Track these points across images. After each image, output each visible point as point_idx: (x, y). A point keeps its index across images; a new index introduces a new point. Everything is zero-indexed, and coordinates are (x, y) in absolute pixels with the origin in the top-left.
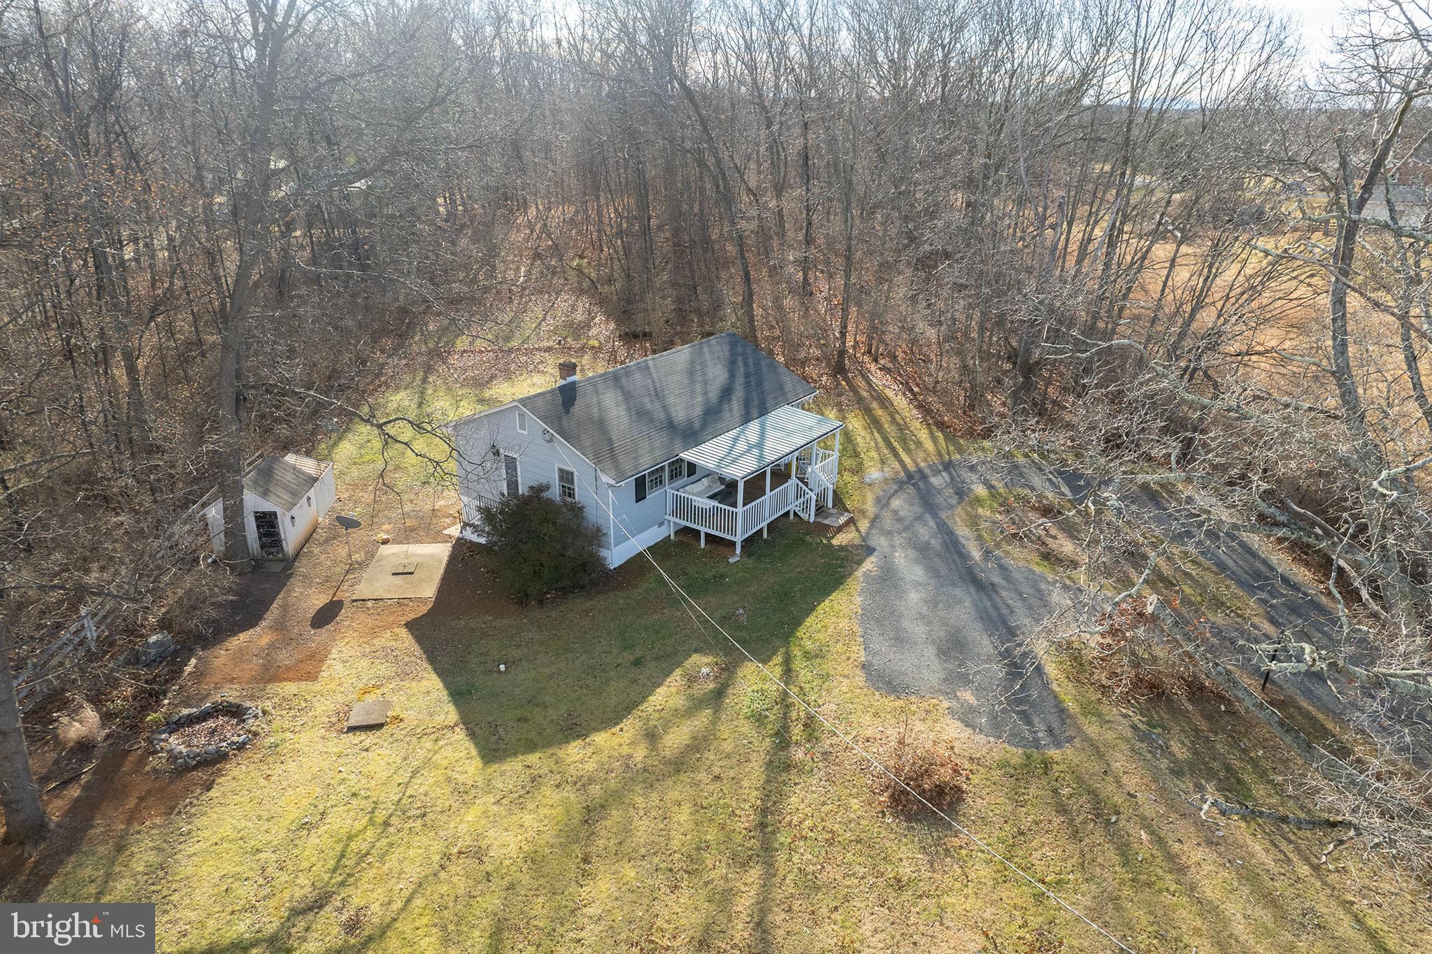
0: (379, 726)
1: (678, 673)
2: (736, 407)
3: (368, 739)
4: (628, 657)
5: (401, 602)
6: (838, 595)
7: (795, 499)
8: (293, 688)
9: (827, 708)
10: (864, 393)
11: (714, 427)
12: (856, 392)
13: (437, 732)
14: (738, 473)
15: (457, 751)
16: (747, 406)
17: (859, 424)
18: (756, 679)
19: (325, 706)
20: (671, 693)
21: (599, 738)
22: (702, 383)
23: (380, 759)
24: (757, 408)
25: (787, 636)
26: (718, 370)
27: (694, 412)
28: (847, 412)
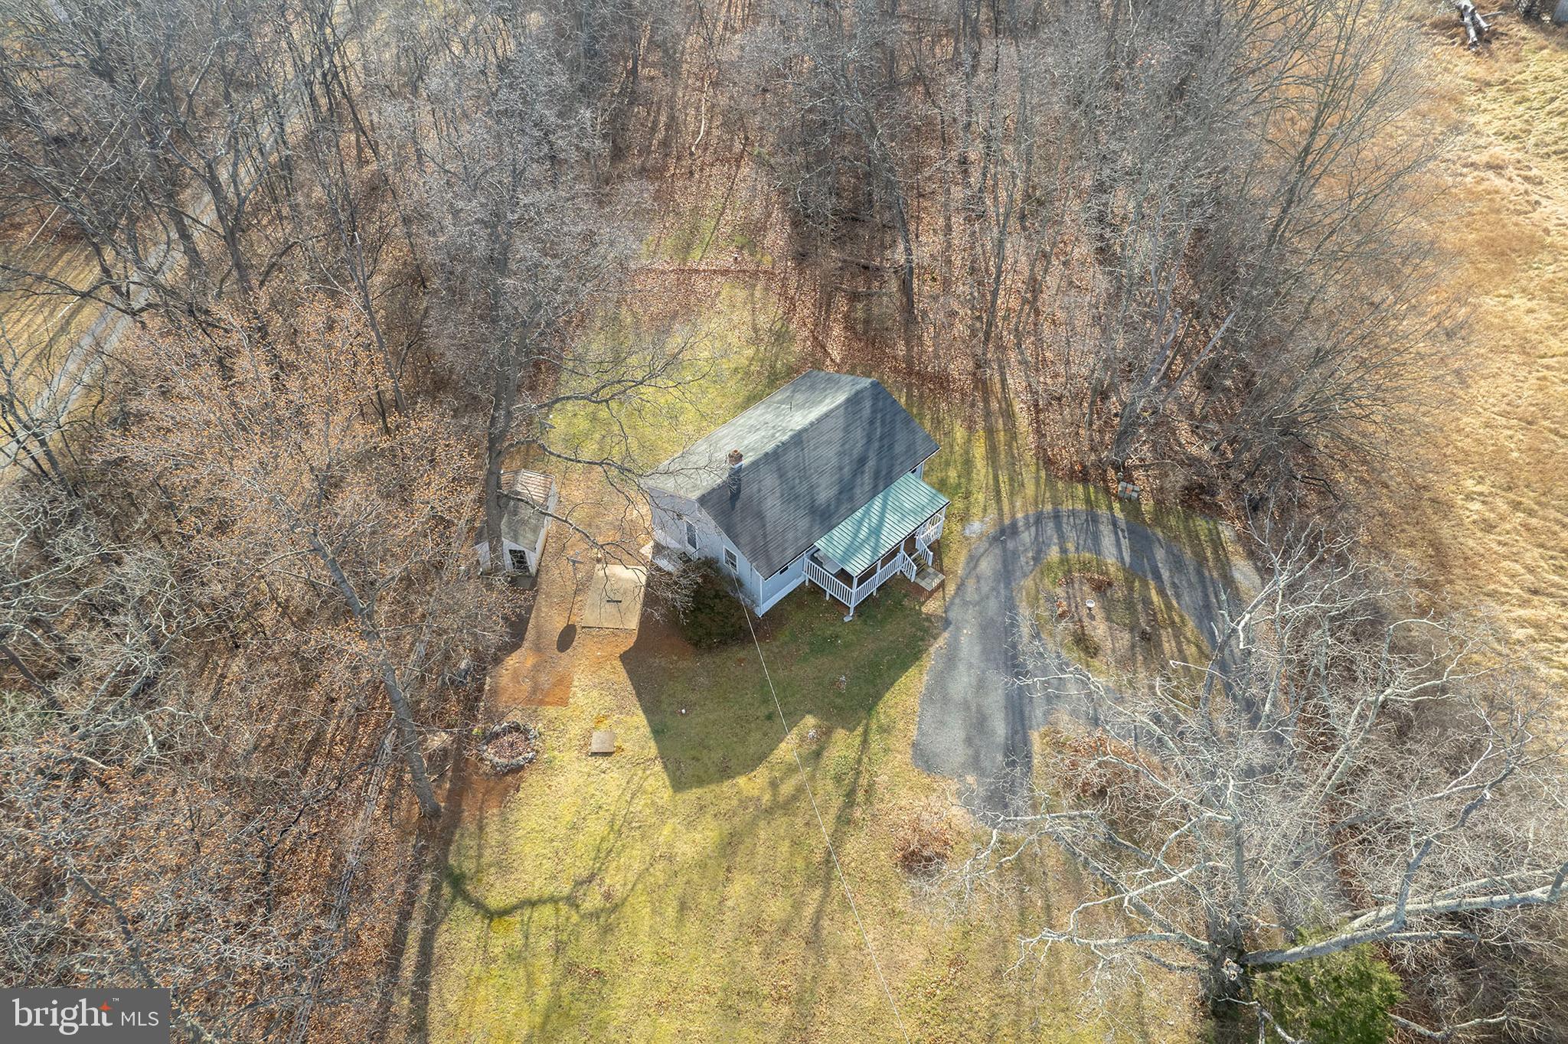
0: (610, 754)
1: (795, 730)
3: (603, 763)
4: (763, 711)
5: (615, 632)
6: (912, 671)
7: (902, 564)
8: (551, 711)
9: (882, 779)
10: (995, 405)
11: (843, 510)
12: (986, 401)
13: (645, 763)
14: (856, 568)
15: (657, 780)
16: (876, 475)
17: (979, 451)
18: (843, 745)
19: (575, 730)
20: (788, 749)
21: (741, 781)
22: (841, 454)
23: (613, 781)
24: (884, 479)
25: (870, 709)
26: (859, 434)
27: (833, 492)
28: (971, 431)
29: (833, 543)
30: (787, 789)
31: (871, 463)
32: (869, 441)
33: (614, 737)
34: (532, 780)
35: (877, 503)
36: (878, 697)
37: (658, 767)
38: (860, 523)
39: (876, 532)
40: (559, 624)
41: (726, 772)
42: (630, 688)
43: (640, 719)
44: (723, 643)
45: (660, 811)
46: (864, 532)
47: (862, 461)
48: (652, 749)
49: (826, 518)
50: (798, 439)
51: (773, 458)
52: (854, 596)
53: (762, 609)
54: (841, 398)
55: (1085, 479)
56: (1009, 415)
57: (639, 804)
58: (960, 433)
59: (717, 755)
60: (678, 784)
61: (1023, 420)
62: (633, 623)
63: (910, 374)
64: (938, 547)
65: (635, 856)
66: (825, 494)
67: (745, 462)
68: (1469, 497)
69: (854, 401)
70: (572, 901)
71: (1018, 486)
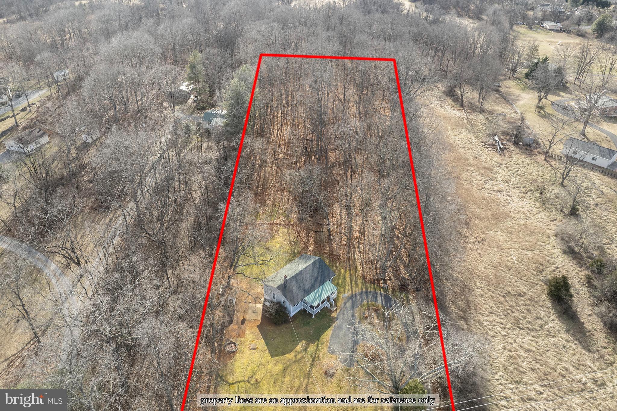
0: (255, 349)
1: (300, 344)
2: (318, 282)
3: (254, 351)
4: (292, 340)
5: (255, 320)
6: (329, 330)
7: (326, 304)
8: (241, 339)
9: (321, 355)
10: (351, 263)
11: (312, 290)
12: (349, 262)
13: (264, 351)
14: (315, 305)
15: (267, 354)
16: (320, 281)
17: (347, 275)
18: (312, 348)
19: (246, 344)
20: (299, 348)
21: (287, 355)
22: (312, 276)
23: (256, 355)
24: (322, 283)
25: (318, 339)
26: (316, 271)
27: (310, 285)
28: (346, 270)
29: (309, 298)
30: (299, 357)
31: (319, 279)
32: (319, 273)
33: (256, 345)
34: (238, 355)
35: (320, 288)
36: (320, 336)
37: (267, 352)
38: (316, 293)
39: (320, 296)
40: (241, 318)
41: (283, 353)
42: (260, 334)
43: (262, 341)
44: (282, 324)
45: (268, 362)
46: (317, 296)
47: (317, 278)
48: (266, 348)
49: (308, 292)
50: (301, 273)
51: (295, 277)
52: (314, 312)
53: (292, 315)
54: (311, 262)
55: (374, 283)
56: (356, 266)
57: (263, 360)
58: (343, 271)
59: (281, 350)
60: (272, 356)
61: (359, 267)
62: (260, 318)
63: (330, 254)
64: (335, 300)
65: (263, 371)
66: (307, 286)
67: (288, 278)
68: (478, 288)
69: (314, 263)
70: (248, 381)
71: (357, 284)
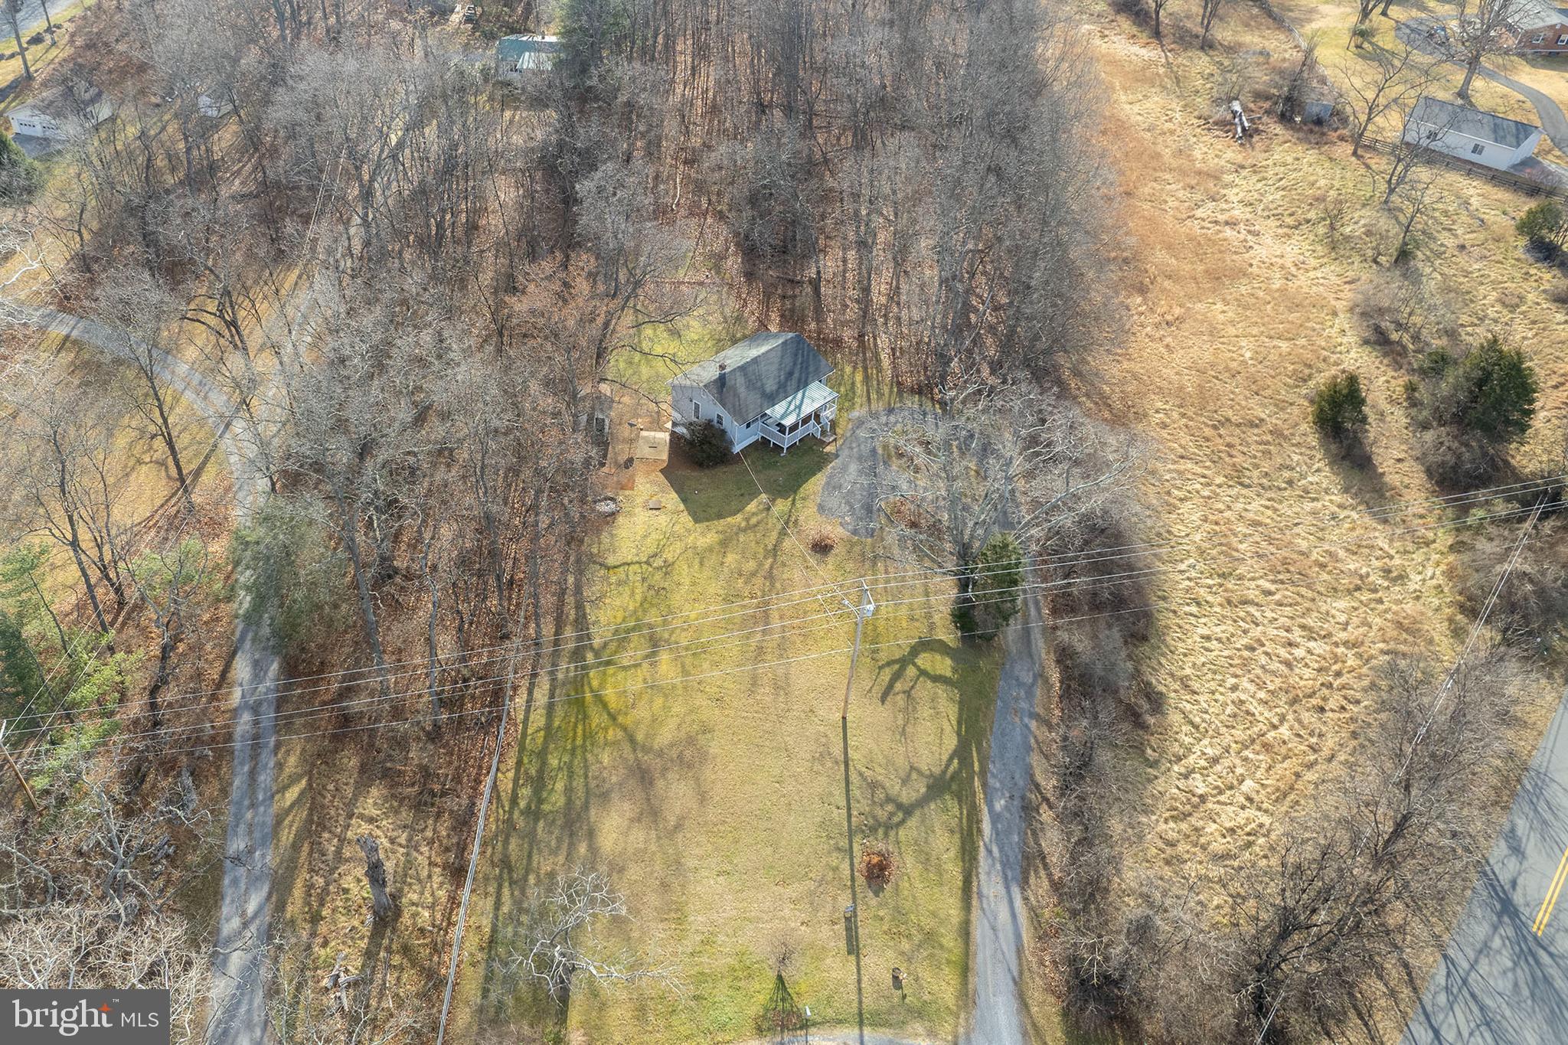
0: (659, 509)
1: (756, 499)
2: (794, 382)
3: (655, 512)
4: (739, 492)
5: (655, 461)
6: (819, 475)
7: (813, 428)
8: (627, 493)
9: (801, 518)
10: (869, 355)
11: (782, 395)
12: (864, 354)
13: (679, 512)
14: (788, 422)
15: (686, 519)
16: (799, 380)
17: (859, 377)
18: (781, 506)
19: (639, 500)
20: (752, 507)
21: (729, 519)
22: (780, 370)
23: (663, 519)
24: (803, 384)
25: (795, 492)
26: (788, 360)
27: (774, 388)
28: (855, 368)
29: (777, 411)
30: (754, 521)
31: (796, 375)
32: (795, 364)
33: (661, 502)
34: (620, 520)
35: (800, 395)
36: (800, 485)
37: (686, 513)
38: (790, 402)
39: (799, 407)
40: (624, 457)
41: (720, 515)
42: (667, 483)
43: (674, 495)
44: (716, 464)
45: (689, 531)
46: (792, 407)
47: (790, 374)
48: (682, 507)
49: (772, 399)
50: (755, 360)
51: (742, 369)
52: (787, 441)
53: (737, 449)
54: (780, 341)
55: (920, 392)
56: (879, 361)
57: (676, 528)
58: (848, 369)
59: (715, 510)
60: (697, 520)
61: (886, 362)
62: (665, 456)
63: (819, 339)
64: (834, 424)
65: (678, 547)
66: (770, 386)
67: (727, 370)
69: (785, 343)
70: (648, 563)
71: (880, 395)
